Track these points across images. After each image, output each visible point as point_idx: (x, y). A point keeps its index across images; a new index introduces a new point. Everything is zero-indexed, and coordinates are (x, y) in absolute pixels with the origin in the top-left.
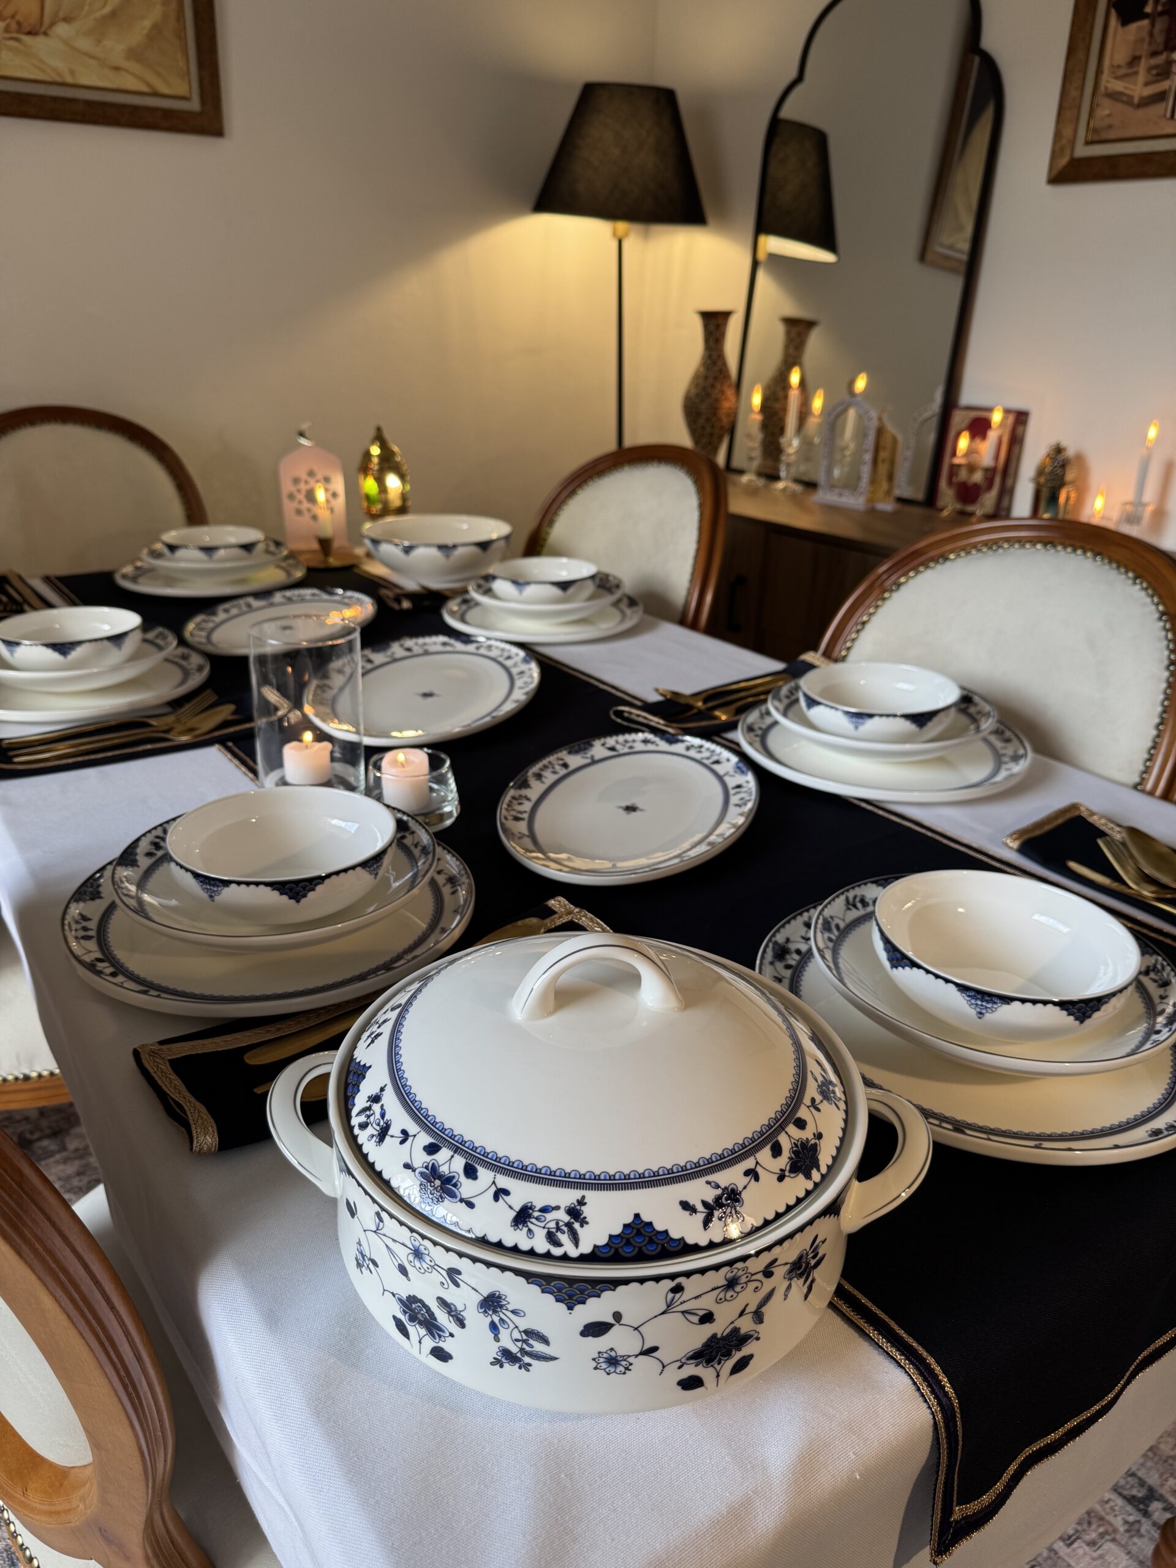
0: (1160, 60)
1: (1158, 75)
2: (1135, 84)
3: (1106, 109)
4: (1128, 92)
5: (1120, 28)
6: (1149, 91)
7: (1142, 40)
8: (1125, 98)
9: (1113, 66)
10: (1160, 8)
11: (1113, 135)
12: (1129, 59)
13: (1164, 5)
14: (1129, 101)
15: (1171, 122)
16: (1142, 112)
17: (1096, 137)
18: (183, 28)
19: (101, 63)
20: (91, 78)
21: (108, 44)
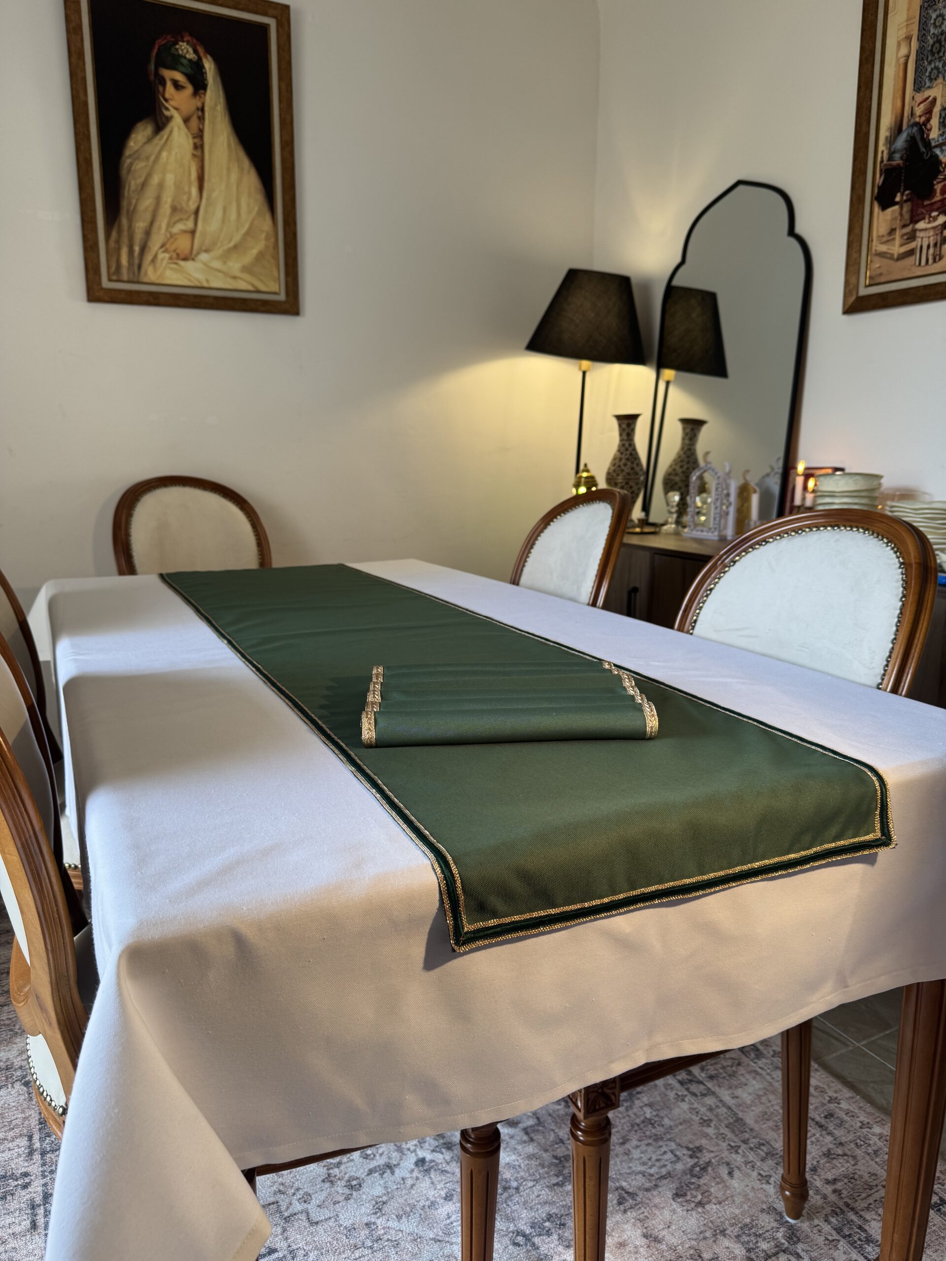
0: (908, 229)
1: (908, 239)
2: (894, 245)
3: (877, 263)
4: (889, 251)
5: (881, 213)
6: (903, 249)
7: (895, 219)
8: (888, 256)
9: (878, 236)
10: (905, 198)
11: (883, 279)
12: (888, 231)
13: (907, 195)
14: (891, 257)
15: (919, 268)
16: (900, 263)
17: (872, 282)
18: (278, 253)
19: (226, 274)
20: (218, 283)
21: (230, 264)
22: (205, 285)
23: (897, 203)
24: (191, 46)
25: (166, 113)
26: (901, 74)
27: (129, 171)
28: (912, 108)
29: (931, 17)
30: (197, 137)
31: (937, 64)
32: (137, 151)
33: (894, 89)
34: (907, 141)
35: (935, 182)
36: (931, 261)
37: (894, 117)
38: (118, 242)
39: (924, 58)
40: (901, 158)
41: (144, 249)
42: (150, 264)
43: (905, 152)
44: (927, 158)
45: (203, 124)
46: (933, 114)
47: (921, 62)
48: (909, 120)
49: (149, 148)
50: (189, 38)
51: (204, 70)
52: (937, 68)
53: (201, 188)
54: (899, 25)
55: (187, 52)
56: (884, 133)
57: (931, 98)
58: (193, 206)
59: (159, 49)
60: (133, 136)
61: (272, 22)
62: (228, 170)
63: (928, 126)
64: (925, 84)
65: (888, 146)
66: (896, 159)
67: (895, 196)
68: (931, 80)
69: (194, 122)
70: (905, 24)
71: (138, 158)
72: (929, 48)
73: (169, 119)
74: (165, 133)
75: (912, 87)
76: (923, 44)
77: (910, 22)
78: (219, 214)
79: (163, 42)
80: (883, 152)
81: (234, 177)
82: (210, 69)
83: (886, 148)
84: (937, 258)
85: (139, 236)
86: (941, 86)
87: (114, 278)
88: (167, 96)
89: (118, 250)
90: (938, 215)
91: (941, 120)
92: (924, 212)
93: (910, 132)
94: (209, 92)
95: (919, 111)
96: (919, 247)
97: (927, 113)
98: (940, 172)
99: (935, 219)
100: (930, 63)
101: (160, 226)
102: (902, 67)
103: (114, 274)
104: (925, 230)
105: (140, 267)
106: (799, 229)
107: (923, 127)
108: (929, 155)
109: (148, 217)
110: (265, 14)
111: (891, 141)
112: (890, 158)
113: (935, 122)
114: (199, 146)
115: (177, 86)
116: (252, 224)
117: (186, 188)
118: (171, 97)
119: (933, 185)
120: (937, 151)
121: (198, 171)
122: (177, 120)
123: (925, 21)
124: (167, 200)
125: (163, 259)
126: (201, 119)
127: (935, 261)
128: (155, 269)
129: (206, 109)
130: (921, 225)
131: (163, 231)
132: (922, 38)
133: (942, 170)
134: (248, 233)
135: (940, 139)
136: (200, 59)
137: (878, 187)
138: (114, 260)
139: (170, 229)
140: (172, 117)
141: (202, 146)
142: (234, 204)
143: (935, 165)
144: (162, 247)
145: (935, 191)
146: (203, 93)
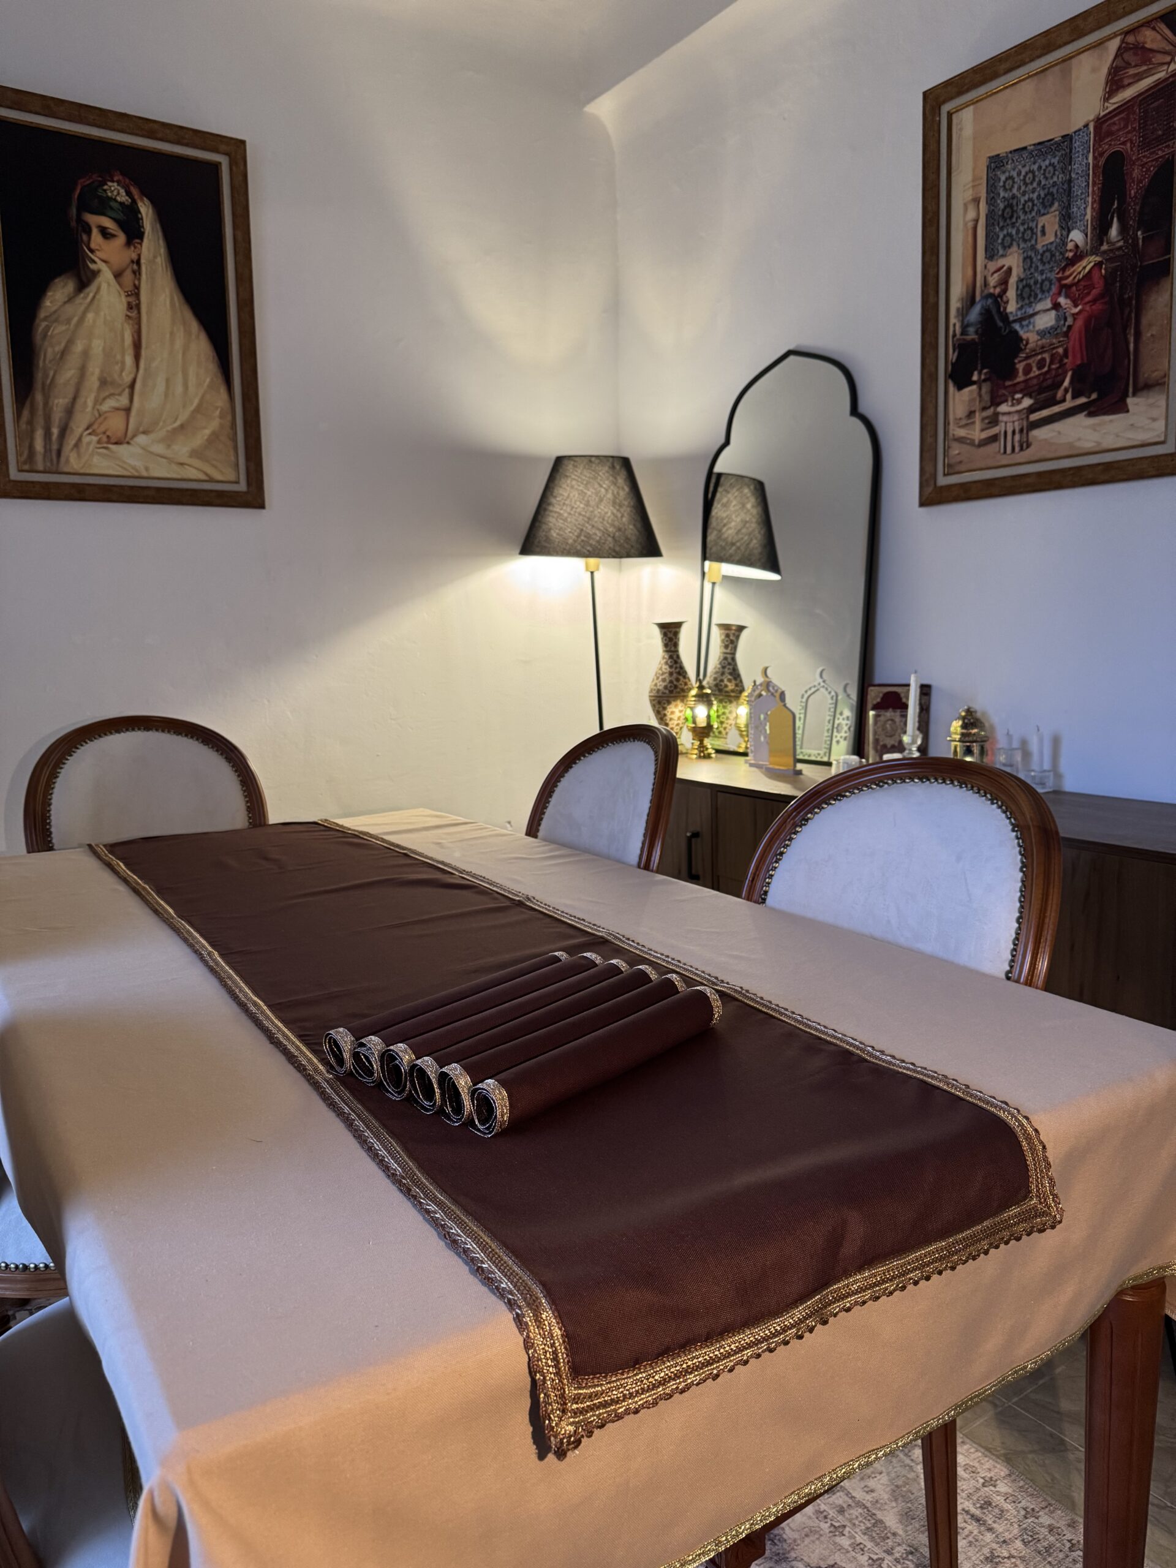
1: (989, 423)
2: (974, 431)
3: (956, 450)
4: (969, 436)
5: (957, 394)
6: (984, 435)
7: (974, 400)
8: (968, 441)
9: (956, 419)
10: (983, 377)
11: (962, 468)
12: (966, 414)
13: (986, 374)
14: (972, 443)
15: (1004, 456)
16: (982, 449)
17: (950, 470)
18: (235, 434)
19: (170, 460)
20: (161, 471)
21: (176, 447)
22: (145, 474)
23: (974, 383)
24: (123, 187)
25: (92, 266)
26: (970, 239)
27: (45, 336)
28: (985, 278)
29: (1000, 179)
30: (132, 294)
31: (1010, 231)
32: (55, 312)
33: (963, 256)
34: (981, 314)
35: (1016, 361)
36: (1017, 449)
37: (965, 287)
38: (30, 423)
39: (995, 223)
40: (976, 332)
41: (64, 431)
42: (72, 449)
43: (979, 326)
44: (1005, 334)
45: (139, 280)
46: (1010, 285)
47: (992, 228)
48: (982, 291)
49: (69, 308)
50: (121, 178)
51: (140, 216)
52: (1010, 235)
53: (137, 357)
54: (964, 186)
55: (118, 194)
56: (955, 304)
57: (1005, 268)
58: (127, 378)
59: (81, 189)
60: (49, 294)
61: (223, 160)
62: (172, 334)
63: (1005, 299)
64: (998, 252)
65: (961, 318)
66: (969, 333)
67: (972, 375)
68: (1004, 248)
69: (128, 277)
70: (971, 185)
71: (56, 320)
72: (1000, 213)
73: (95, 274)
74: (92, 289)
75: (984, 256)
76: (992, 208)
77: (977, 183)
78: (161, 387)
79: (88, 182)
80: (954, 325)
81: (179, 343)
82: (147, 215)
83: (959, 321)
84: (1025, 445)
85: (57, 416)
86: (1016, 255)
87: (26, 467)
88: (93, 246)
89: (32, 432)
90: (1022, 398)
91: (1019, 292)
92: (1007, 393)
93: (984, 303)
94: (145, 240)
95: (993, 280)
96: (1002, 433)
97: (1002, 284)
98: (1021, 350)
99: (1019, 401)
100: (1002, 229)
101: (85, 402)
102: (970, 232)
103: (25, 463)
104: (1009, 413)
105: (59, 453)
106: (863, 408)
107: (999, 299)
108: (1007, 331)
109: (70, 391)
110: (215, 150)
111: (963, 313)
112: (964, 331)
113: (1011, 294)
114: (134, 307)
115: (105, 233)
116: (202, 399)
117: (119, 357)
118: (97, 247)
119: (1015, 364)
120: (1017, 326)
121: (133, 336)
122: (106, 275)
123: (994, 184)
124: (94, 371)
125: (89, 443)
126: (137, 273)
127: (1022, 449)
128: (79, 455)
129: (143, 261)
130: (1004, 408)
131: (89, 409)
132: (991, 201)
133: (1023, 347)
134: (197, 410)
135: (1019, 313)
136: (134, 201)
137: (952, 364)
138: (27, 444)
139: (98, 407)
140: (99, 271)
141: (138, 306)
142: (180, 375)
143: (1015, 343)
144: (87, 429)
145: (1017, 370)
146: (138, 243)
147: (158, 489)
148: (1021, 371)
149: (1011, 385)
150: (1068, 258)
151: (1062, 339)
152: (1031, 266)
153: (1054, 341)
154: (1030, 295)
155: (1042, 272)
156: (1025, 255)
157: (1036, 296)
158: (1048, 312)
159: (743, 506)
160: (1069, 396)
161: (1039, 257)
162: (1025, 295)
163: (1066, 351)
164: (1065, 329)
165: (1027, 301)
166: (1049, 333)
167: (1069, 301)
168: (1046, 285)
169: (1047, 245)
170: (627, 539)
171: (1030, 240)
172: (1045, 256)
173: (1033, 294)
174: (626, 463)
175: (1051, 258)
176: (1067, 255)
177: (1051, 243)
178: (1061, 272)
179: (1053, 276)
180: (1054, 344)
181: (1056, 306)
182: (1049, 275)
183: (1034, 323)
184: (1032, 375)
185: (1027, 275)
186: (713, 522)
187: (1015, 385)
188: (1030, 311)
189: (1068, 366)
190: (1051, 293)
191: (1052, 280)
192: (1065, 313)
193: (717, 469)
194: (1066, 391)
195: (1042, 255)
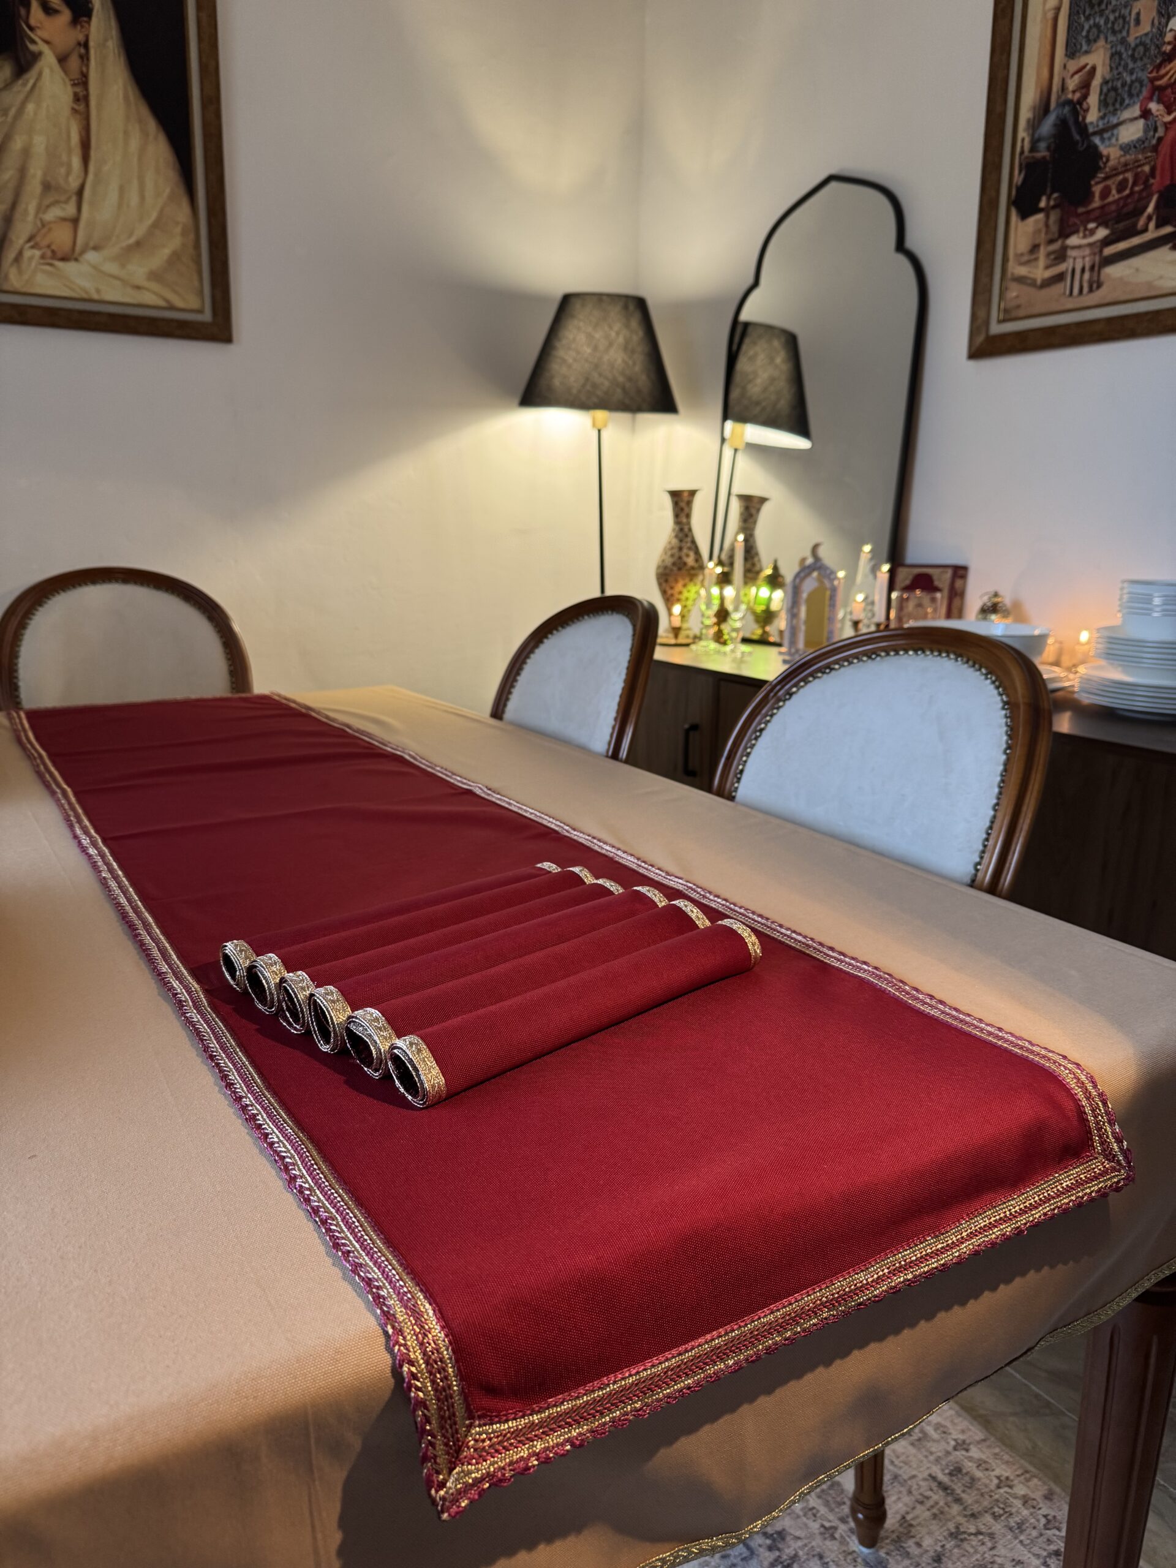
0: (1056, 246)
1: (1055, 259)
2: (1037, 268)
3: (1014, 292)
4: (1032, 276)
5: (1020, 224)
6: (1048, 274)
7: (1039, 231)
8: (1029, 281)
9: (1016, 254)
11: (1022, 313)
12: (1029, 248)
13: (1055, 199)
14: (1032, 283)
15: (1070, 299)
16: (1044, 292)
17: (1008, 316)
18: (199, 255)
19: (125, 283)
20: (113, 295)
21: (131, 267)
22: (96, 296)
23: (1041, 210)
25: (32, 47)
26: (1049, 31)
28: (1063, 80)
30: (79, 84)
31: (1097, 20)
33: (1039, 54)
34: (1055, 125)
35: (1093, 183)
36: (1086, 289)
37: (1039, 90)
39: (1080, 12)
40: (1048, 148)
43: (1052, 140)
44: (1082, 149)
45: (88, 66)
46: (1092, 88)
47: (1076, 18)
48: (1059, 97)
49: (8, 96)
52: (1097, 26)
53: (86, 159)
56: (1025, 114)
57: (1088, 67)
58: (74, 183)
62: (126, 133)
63: (1085, 106)
64: (1081, 47)
65: (1031, 132)
66: (1040, 149)
67: (1039, 200)
68: (1089, 42)
69: (74, 63)
73: (36, 57)
74: (31, 76)
75: (1064, 53)
78: (113, 196)
80: (1023, 140)
81: (134, 144)
83: (1028, 135)
84: (1095, 286)
86: (1101, 51)
88: (32, 22)
90: (1097, 228)
91: (1102, 98)
92: (1078, 223)
93: (1060, 112)
94: (94, 20)
95: (1072, 84)
96: (1070, 270)
97: (1083, 88)
98: (1098, 169)
99: (1092, 232)
100: (1088, 18)
101: (26, 211)
102: (1050, 23)
104: (1079, 247)
106: (910, 243)
107: (1078, 107)
109: (8, 196)
111: (1034, 125)
112: (1033, 149)
113: (1093, 100)
114: (81, 99)
115: (47, 8)
116: (161, 213)
117: (64, 158)
118: (39, 25)
119: (1090, 187)
120: (1097, 140)
121: (80, 133)
122: (49, 59)
124: (36, 173)
125: (31, 258)
126: (85, 58)
127: (1091, 290)
128: (20, 272)
129: (92, 44)
130: (1073, 240)
131: (31, 217)
133: (1102, 165)
134: (155, 225)
135: (1101, 123)
137: (1017, 188)
139: (41, 215)
140: (40, 54)
141: (86, 99)
142: (135, 184)
143: (1093, 159)
144: (30, 240)
145: (1092, 194)
146: (86, 22)
147: (111, 316)
148: (1097, 195)
149: (1082, 214)
150: (1164, 53)
151: (1149, 154)
152: (1119, 64)
153: (1140, 157)
154: (1116, 100)
155: (1131, 73)
156: (1114, 50)
157: (1123, 100)
158: (1136, 122)
159: (772, 360)
160: (1152, 225)
161: (1130, 52)
162: (1110, 101)
163: (1153, 170)
164: (1154, 142)
165: (1111, 108)
166: (1135, 147)
167: (1161, 107)
168: (1136, 88)
169: (1141, 37)
170: (639, 391)
171: (1121, 31)
172: (1137, 50)
173: (1119, 99)
174: (640, 305)
175: (1144, 54)
176: (1164, 49)
177: (1146, 35)
178: (1155, 71)
179: (1144, 76)
180: (1140, 161)
181: (1146, 114)
182: (1140, 74)
183: (1118, 135)
184: (1110, 199)
185: (1113, 75)
186: (737, 378)
187: (1088, 212)
188: (1114, 120)
189: (1154, 188)
190: (1141, 98)
191: (1143, 80)
192: (1156, 122)
193: (744, 316)
194: (1150, 218)
195: (1134, 50)
